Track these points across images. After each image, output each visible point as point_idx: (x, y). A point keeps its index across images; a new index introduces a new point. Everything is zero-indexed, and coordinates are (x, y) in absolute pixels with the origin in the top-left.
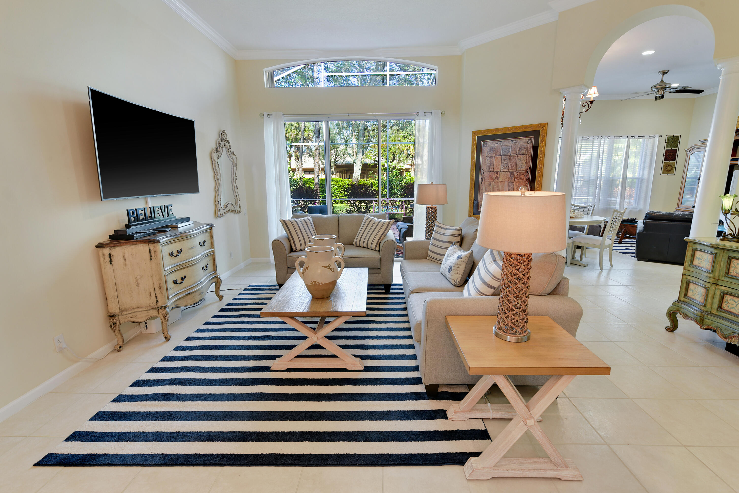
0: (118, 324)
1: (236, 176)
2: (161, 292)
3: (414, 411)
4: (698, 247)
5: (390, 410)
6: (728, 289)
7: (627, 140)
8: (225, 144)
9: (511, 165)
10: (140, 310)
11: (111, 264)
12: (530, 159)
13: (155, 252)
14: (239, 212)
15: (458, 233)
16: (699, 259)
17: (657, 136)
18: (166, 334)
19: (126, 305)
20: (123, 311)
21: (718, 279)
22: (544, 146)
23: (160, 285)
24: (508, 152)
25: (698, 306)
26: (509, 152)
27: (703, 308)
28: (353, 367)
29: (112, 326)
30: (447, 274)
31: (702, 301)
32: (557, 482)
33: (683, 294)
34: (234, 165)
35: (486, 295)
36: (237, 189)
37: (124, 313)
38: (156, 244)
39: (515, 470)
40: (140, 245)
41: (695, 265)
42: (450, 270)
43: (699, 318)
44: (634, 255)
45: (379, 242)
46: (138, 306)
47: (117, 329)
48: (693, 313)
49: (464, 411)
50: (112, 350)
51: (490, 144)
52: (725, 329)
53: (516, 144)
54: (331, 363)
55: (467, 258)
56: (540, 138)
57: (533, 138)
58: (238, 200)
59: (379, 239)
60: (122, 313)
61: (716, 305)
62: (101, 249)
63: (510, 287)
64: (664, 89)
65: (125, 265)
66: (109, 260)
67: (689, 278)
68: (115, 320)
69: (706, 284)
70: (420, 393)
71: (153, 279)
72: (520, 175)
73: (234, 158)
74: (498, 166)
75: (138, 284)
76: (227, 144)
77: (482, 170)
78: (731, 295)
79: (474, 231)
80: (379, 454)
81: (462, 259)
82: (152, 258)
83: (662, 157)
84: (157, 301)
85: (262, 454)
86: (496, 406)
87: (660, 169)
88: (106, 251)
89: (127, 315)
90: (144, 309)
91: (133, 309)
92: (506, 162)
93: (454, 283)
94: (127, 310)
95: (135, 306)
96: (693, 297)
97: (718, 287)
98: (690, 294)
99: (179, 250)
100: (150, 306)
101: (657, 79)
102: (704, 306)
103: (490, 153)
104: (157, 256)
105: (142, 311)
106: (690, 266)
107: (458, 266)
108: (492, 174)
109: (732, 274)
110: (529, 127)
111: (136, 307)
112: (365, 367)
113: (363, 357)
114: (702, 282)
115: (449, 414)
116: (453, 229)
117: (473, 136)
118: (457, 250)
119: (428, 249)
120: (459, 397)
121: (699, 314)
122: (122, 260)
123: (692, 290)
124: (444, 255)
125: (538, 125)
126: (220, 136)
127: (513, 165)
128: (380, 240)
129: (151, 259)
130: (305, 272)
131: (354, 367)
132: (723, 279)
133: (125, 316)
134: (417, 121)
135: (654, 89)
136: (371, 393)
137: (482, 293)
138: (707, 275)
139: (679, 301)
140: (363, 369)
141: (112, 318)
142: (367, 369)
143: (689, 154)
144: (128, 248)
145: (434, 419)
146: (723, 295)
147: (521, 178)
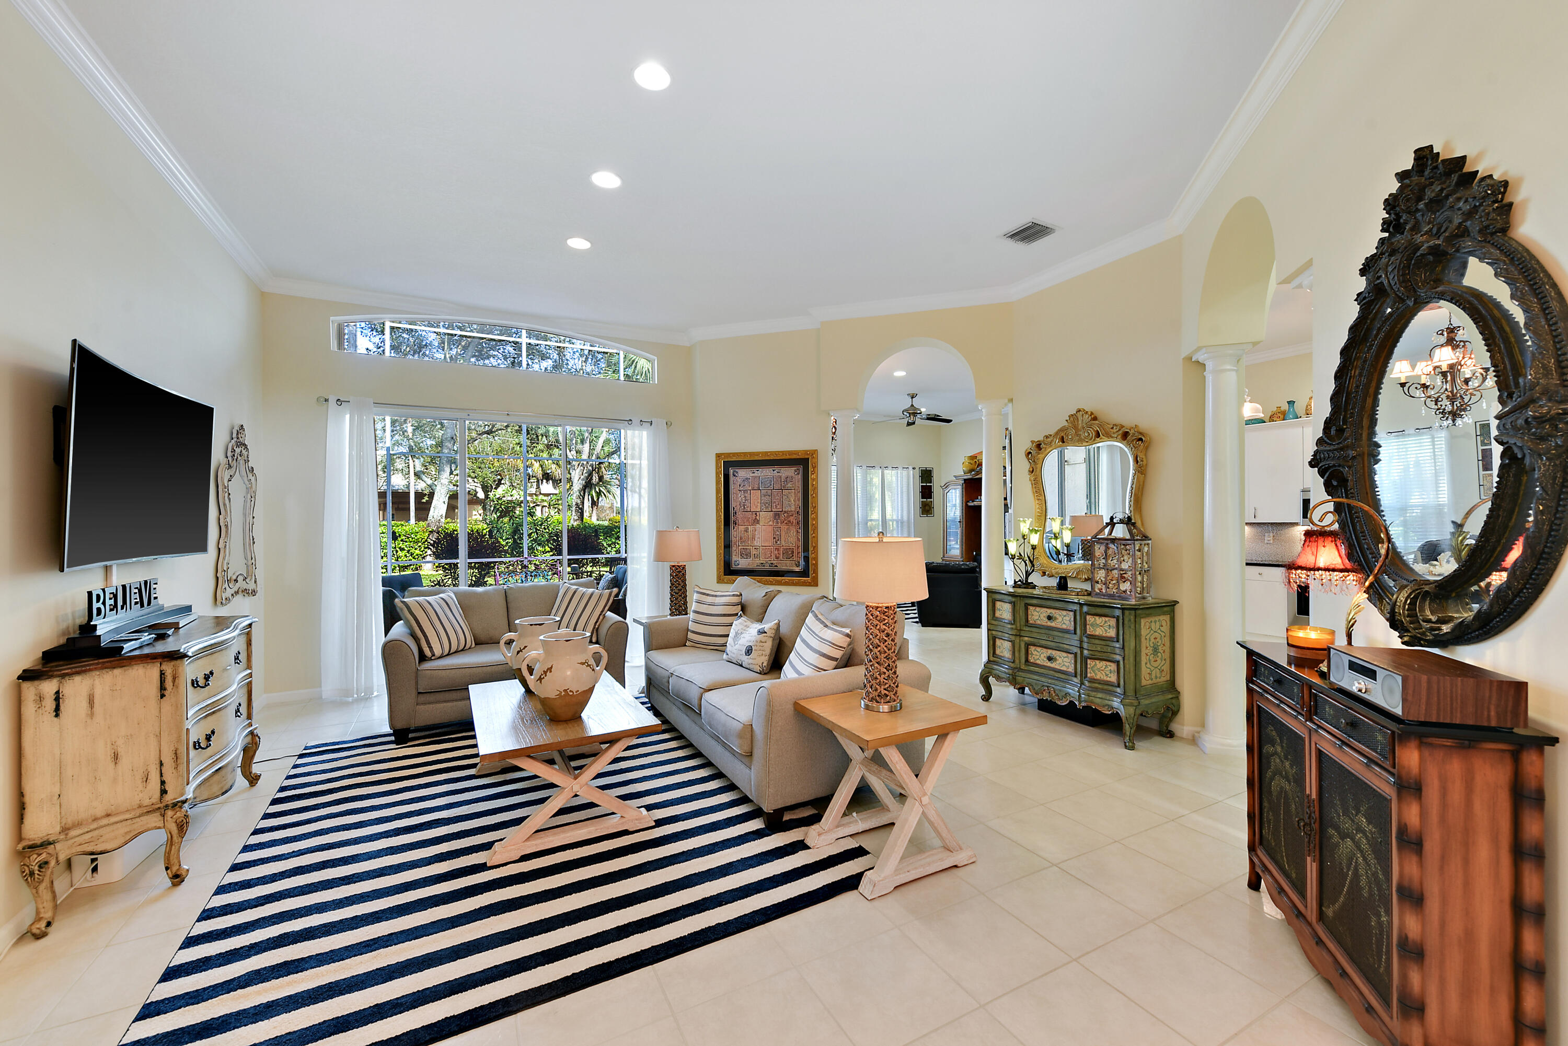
0: (53, 863)
1: (254, 517)
2: (176, 768)
3: (762, 853)
4: (998, 597)
5: (731, 861)
6: (1030, 639)
7: (880, 471)
8: (241, 452)
9: (775, 502)
10: (113, 819)
11: (57, 715)
12: (800, 495)
13: (174, 678)
14: (254, 593)
15: (735, 600)
16: (999, 610)
17: (911, 468)
18: (175, 869)
19: (78, 813)
20: (69, 829)
21: (1020, 630)
22: (816, 479)
23: (176, 753)
24: (769, 485)
25: (1007, 663)
26: (771, 485)
27: (1012, 665)
28: (638, 825)
29: (37, 872)
30: (746, 660)
31: (1010, 657)
32: (955, 871)
33: (992, 652)
34: (251, 495)
35: (825, 670)
36: (254, 543)
37: (73, 833)
38: (178, 662)
39: (916, 868)
40: (136, 667)
41: (997, 618)
42: (749, 651)
43: (1011, 677)
44: (917, 620)
45: (597, 627)
46: (109, 812)
47: (47, 880)
48: (1005, 673)
49: (830, 830)
50: (15, 940)
51: (743, 473)
52: (1036, 684)
53: (779, 474)
54: (602, 826)
55: (774, 631)
56: (810, 469)
57: (801, 468)
58: (254, 568)
59: (596, 622)
60: (67, 834)
61: (1023, 660)
62: (36, 683)
63: (879, 646)
64: (915, 414)
65: (92, 715)
66: (54, 707)
67: (994, 632)
68: (44, 856)
69: (1011, 637)
70: (757, 830)
71: (160, 742)
72: (788, 517)
73: (253, 479)
74: (756, 503)
75: (116, 757)
76: (244, 452)
77: (734, 508)
78: (1034, 645)
79: (764, 594)
80: (751, 913)
81: (766, 633)
82: (166, 693)
83: (918, 495)
84: (164, 792)
85: (573, 974)
86: (864, 814)
87: (918, 510)
88: (49, 687)
89: (76, 839)
90: (127, 816)
91: (95, 819)
92: (767, 499)
93: (758, 669)
94: (78, 824)
95: (100, 812)
96: (1001, 654)
97: (1022, 638)
98: (998, 652)
99: (207, 672)
100: (140, 807)
101: (907, 403)
102: (1013, 662)
103: (744, 486)
104: (177, 687)
105: (117, 823)
106: (993, 619)
107: (761, 644)
108: (749, 515)
109: (1031, 622)
110: (795, 454)
111: (103, 814)
112: (655, 821)
113: (649, 808)
114: (1007, 635)
115: (808, 842)
116: (729, 596)
117: (717, 461)
118: (749, 623)
119: (688, 630)
120: (815, 819)
121: (1011, 672)
122: (85, 704)
123: (1000, 647)
124: (728, 636)
125: (806, 452)
126: (234, 435)
127: (777, 503)
128: (598, 624)
129: (162, 696)
130: (546, 676)
131: (641, 823)
132: (1024, 629)
133: (73, 841)
134: (629, 432)
135: (905, 414)
136: (688, 850)
137: (822, 669)
138: (1009, 626)
139: (989, 661)
140: (654, 824)
141: (36, 852)
142: (660, 823)
143: (946, 492)
144: (105, 676)
145: (794, 854)
146: (1028, 645)
147: (790, 521)
